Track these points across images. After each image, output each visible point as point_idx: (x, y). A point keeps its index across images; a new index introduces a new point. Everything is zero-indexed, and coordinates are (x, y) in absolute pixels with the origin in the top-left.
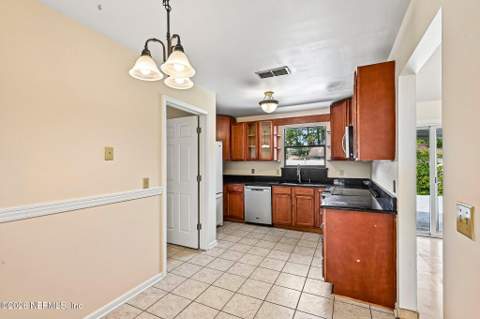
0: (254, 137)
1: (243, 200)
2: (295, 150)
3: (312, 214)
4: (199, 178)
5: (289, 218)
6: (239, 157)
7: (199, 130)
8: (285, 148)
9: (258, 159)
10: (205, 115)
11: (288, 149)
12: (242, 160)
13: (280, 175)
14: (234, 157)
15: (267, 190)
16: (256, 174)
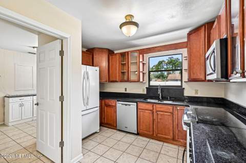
0: (125, 64)
1: (116, 112)
2: (156, 73)
3: (171, 128)
4: (62, 99)
5: (151, 129)
6: (114, 79)
7: (62, 53)
8: (149, 72)
9: (128, 81)
10: (67, 38)
11: (152, 73)
12: (116, 81)
13: (145, 93)
14: (111, 79)
15: (133, 106)
16: (128, 92)
